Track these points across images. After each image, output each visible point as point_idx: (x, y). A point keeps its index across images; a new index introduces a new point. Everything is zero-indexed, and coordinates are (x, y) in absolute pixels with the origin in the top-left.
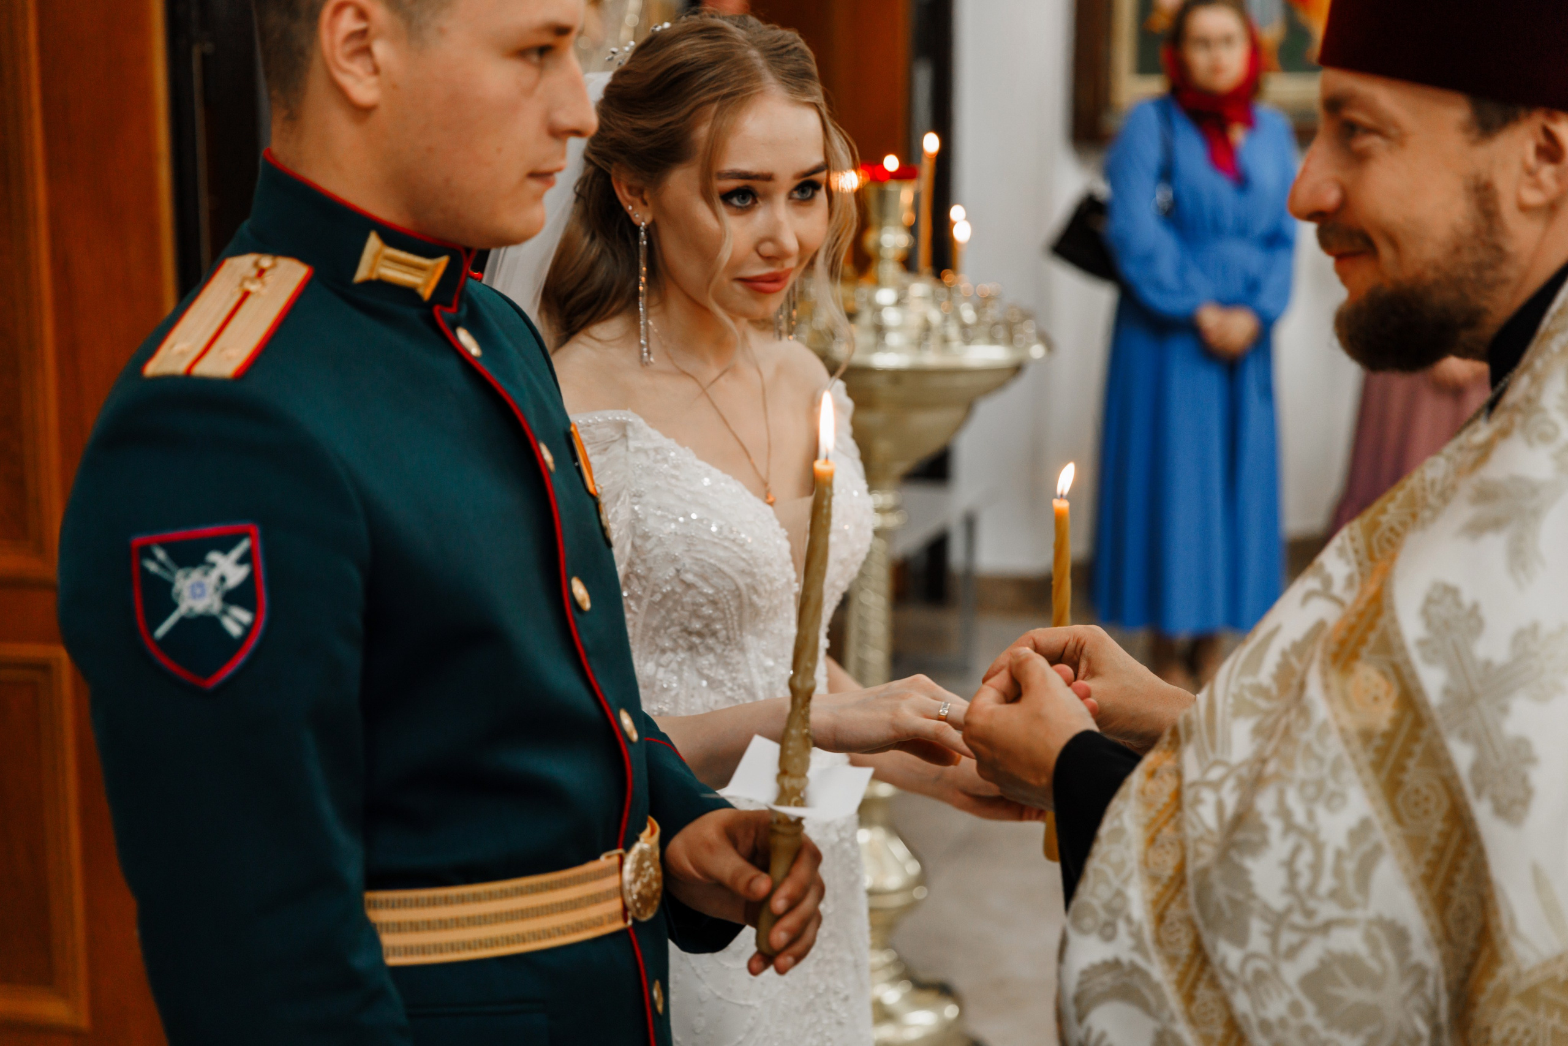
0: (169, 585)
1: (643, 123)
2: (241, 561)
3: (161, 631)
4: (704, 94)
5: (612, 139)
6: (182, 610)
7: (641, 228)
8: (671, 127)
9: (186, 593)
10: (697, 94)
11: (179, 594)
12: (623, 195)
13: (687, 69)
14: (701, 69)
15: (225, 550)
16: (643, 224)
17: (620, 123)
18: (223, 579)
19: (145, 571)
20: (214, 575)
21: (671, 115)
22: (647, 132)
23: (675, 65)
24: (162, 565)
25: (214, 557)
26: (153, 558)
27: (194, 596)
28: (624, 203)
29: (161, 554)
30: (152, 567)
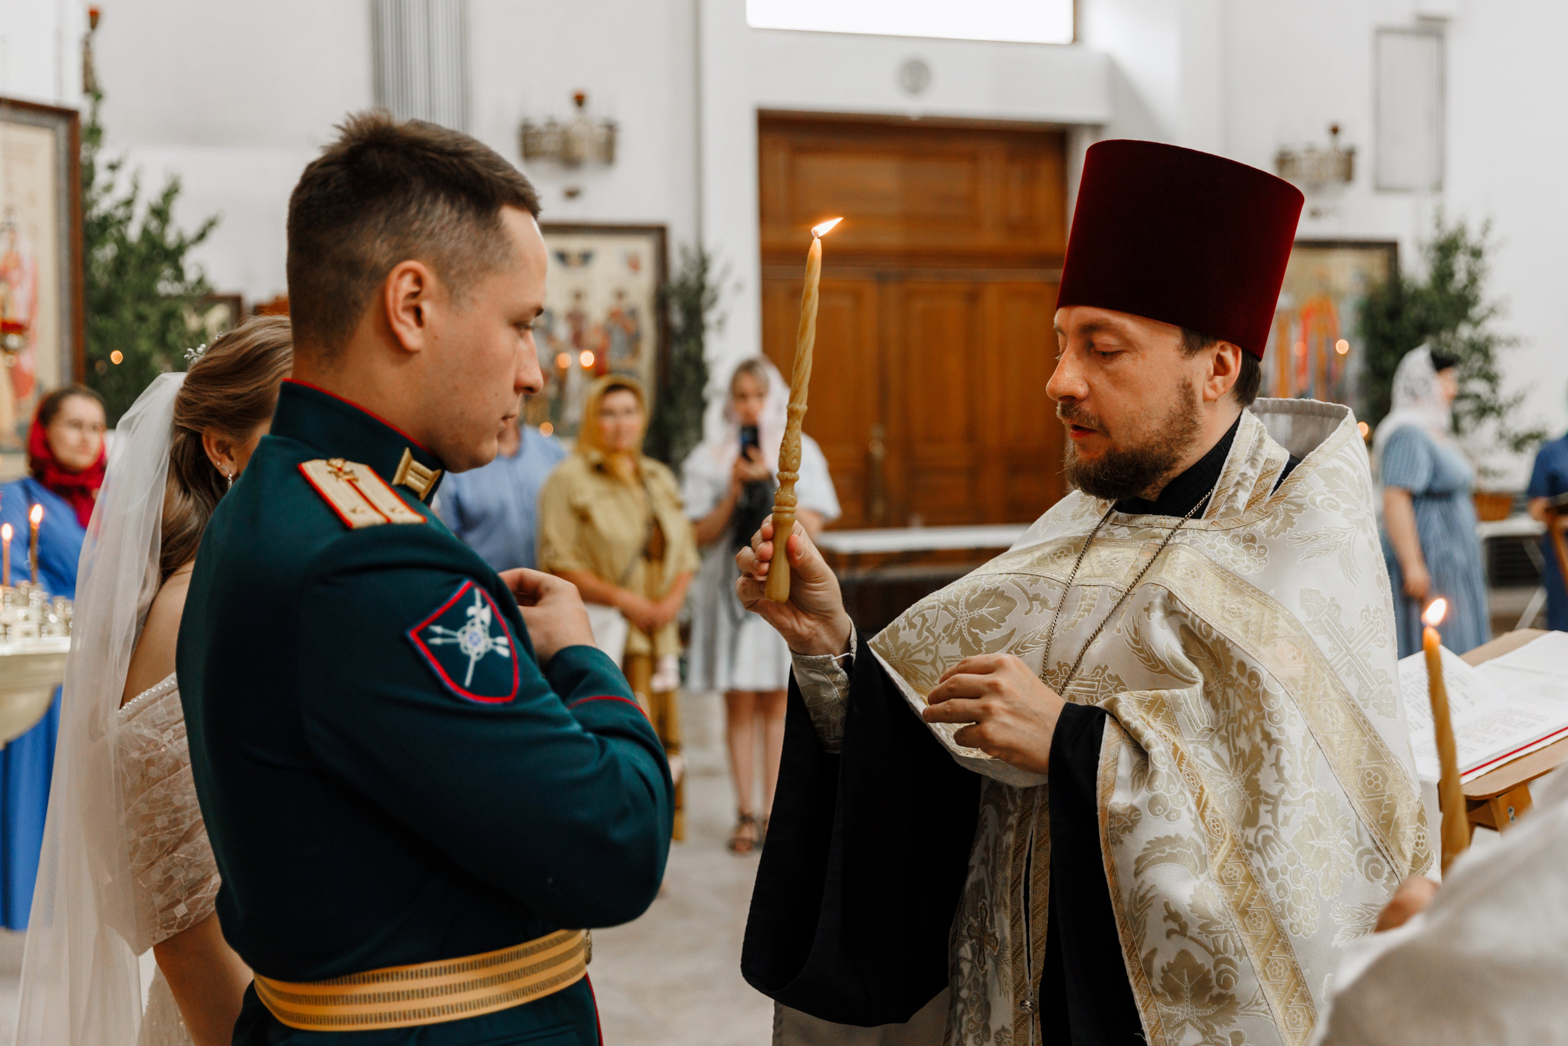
0: (456, 646)
1: (232, 391)
2: (484, 606)
3: (468, 681)
4: (285, 364)
5: (207, 407)
6: (474, 658)
7: (229, 478)
8: (260, 390)
9: (470, 645)
10: (278, 365)
11: (466, 648)
12: (212, 453)
13: (266, 348)
14: (280, 347)
15: (472, 603)
16: (231, 475)
17: (211, 394)
18: (483, 623)
19: (434, 646)
20: (477, 621)
21: (257, 382)
22: (236, 397)
23: (257, 346)
24: (443, 636)
25: (471, 611)
26: (435, 635)
27: (475, 644)
28: (214, 461)
29: (438, 629)
30: (437, 641)
